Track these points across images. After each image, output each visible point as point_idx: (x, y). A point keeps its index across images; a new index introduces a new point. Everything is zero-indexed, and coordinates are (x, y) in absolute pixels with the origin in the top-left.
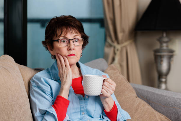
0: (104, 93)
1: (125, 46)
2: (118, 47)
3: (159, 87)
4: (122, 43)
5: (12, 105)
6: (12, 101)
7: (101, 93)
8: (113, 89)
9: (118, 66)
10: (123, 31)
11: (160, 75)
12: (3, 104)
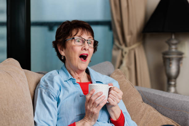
0: (110, 102)
1: (133, 49)
2: (126, 50)
3: (168, 90)
4: (130, 46)
5: (12, 111)
6: (13, 107)
7: (108, 102)
8: (120, 98)
9: (126, 69)
10: (131, 33)
11: (170, 78)
12: (3, 110)
